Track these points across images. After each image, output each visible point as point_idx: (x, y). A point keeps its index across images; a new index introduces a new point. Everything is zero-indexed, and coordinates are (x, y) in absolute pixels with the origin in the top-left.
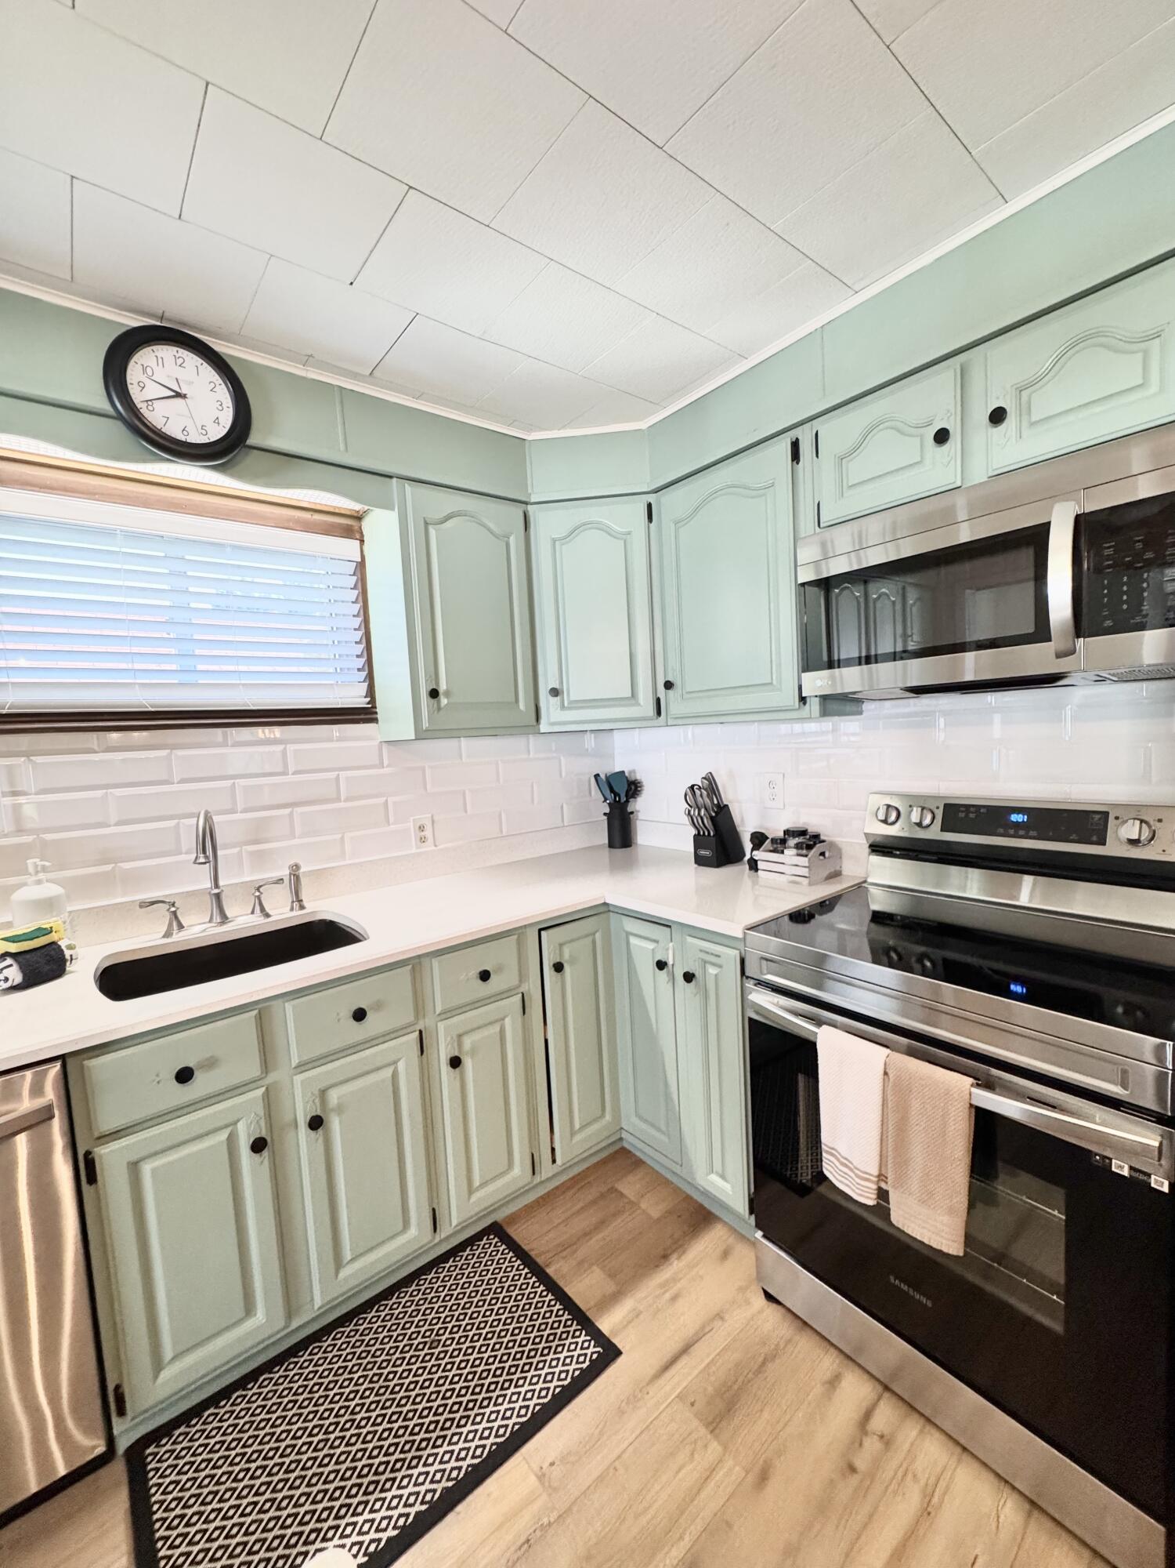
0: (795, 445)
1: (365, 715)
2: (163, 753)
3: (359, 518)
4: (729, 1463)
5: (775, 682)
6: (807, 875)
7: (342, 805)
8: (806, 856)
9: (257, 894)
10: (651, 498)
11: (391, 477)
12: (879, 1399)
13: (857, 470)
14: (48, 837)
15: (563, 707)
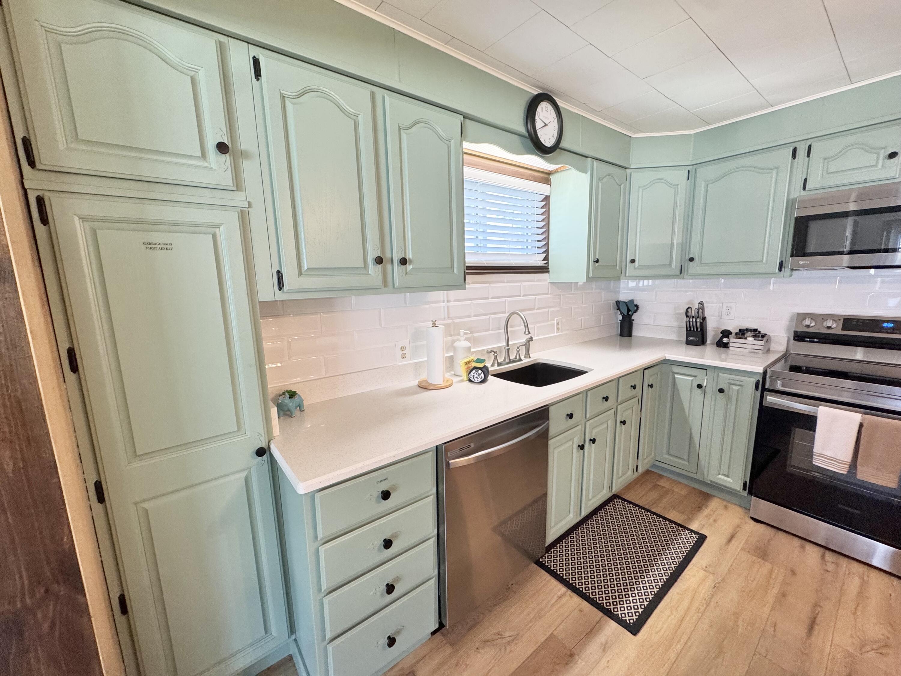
0: (795, 150)
1: (543, 269)
2: (487, 285)
3: (549, 173)
4: (776, 569)
5: (764, 261)
6: (762, 349)
7: (535, 311)
8: (762, 340)
9: (518, 350)
10: (690, 168)
11: (587, 157)
12: (825, 553)
13: (834, 166)
14: (456, 321)
15: (635, 268)
